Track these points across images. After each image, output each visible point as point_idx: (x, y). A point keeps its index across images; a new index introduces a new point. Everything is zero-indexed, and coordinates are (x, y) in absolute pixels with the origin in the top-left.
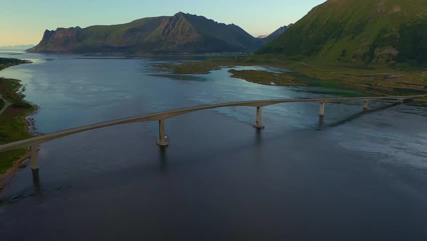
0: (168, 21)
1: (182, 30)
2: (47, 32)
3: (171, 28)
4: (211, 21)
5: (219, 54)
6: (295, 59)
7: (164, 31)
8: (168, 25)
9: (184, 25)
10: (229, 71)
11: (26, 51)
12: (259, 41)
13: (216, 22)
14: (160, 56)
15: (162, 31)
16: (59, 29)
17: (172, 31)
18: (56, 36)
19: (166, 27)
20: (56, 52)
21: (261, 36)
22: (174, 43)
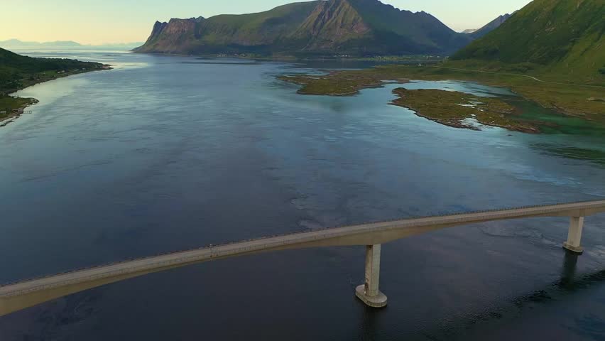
0: (323, 7)
1: (342, 22)
2: (158, 24)
3: (326, 18)
4: (390, 7)
5: (395, 59)
6: (520, 70)
7: (316, 22)
8: (322, 14)
9: (345, 13)
10: (395, 91)
11: (133, 50)
12: (462, 37)
13: (397, 9)
14: (306, 59)
15: (313, 22)
16: (173, 20)
17: (328, 23)
18: (168, 31)
19: (320, 16)
20: (167, 52)
21: (468, 30)
22: (331, 41)
